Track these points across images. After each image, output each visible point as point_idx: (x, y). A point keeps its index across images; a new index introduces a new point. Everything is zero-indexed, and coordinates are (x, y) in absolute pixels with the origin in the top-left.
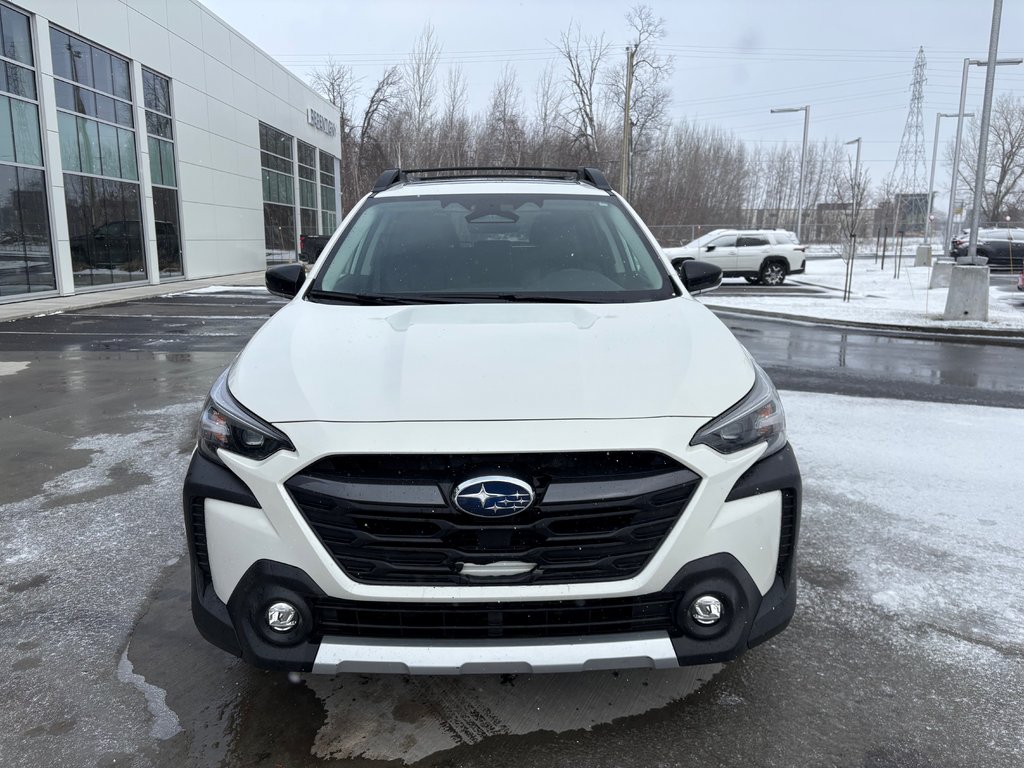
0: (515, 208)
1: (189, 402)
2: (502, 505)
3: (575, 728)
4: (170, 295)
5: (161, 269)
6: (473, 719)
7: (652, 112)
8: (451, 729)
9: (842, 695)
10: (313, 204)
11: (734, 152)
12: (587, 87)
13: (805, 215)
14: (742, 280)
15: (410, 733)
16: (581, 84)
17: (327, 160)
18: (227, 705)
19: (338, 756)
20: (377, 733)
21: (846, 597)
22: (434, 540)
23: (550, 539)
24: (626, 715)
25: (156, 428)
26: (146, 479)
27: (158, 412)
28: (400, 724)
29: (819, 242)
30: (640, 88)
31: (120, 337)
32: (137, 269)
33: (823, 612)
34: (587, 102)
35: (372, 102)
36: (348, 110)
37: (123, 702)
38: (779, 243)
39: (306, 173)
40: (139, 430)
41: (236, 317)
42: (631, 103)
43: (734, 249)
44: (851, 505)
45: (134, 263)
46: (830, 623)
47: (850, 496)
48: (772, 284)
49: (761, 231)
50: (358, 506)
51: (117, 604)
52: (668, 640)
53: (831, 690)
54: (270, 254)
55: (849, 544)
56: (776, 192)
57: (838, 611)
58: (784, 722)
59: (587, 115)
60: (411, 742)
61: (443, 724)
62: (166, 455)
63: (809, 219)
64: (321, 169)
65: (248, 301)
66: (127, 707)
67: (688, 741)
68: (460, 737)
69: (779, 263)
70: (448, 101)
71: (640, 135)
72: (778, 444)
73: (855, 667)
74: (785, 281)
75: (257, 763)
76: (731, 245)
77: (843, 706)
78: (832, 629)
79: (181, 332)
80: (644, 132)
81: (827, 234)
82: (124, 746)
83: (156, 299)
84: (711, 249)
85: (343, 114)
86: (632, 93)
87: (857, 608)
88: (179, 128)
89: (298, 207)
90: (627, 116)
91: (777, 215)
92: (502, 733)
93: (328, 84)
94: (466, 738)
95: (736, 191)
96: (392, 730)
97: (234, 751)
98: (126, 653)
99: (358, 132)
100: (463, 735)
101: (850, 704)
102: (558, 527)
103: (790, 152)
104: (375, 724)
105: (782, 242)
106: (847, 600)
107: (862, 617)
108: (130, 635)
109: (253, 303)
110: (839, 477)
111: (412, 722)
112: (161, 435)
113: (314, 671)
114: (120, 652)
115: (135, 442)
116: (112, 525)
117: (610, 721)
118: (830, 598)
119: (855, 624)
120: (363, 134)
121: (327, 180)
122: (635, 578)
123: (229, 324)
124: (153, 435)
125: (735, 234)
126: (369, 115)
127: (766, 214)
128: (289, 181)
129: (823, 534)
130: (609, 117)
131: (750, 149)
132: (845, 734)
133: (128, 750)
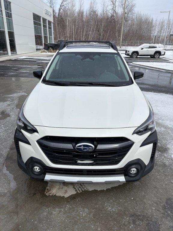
0: (94, 56)
1: (18, 93)
2: (87, 150)
3: (102, 190)
4: (14, 59)
5: (11, 51)
6: (80, 186)
7: (131, 10)
8: (75, 189)
9: (162, 183)
10: (47, 35)
11: (151, 21)
12: (115, 2)
13: (167, 37)
14: (149, 57)
15: (66, 189)
16: (113, 2)
17: (50, 22)
18: (27, 180)
19: (51, 195)
20: (59, 189)
21: (166, 155)
22: (71, 156)
23: (98, 157)
24: (114, 186)
25: (11, 101)
26: (9, 116)
27: (11, 96)
28: (64, 187)
29: (169, 45)
30: (128, 3)
31: (3, 72)
32: (5, 51)
33: (160, 159)
34: (114, 7)
35: (61, 6)
36: (54, 9)
37: (4, 178)
38: (159, 48)
39: (45, 26)
40: (7, 101)
41: (29, 66)
42: (126, 7)
43: (148, 49)
44: (169, 128)
45: (5, 50)
46: (161, 162)
47: (169, 126)
48: (156, 58)
49: (155, 44)
50: (53, 148)
51: (3, 151)
52: (124, 177)
53: (160, 181)
54: (37, 47)
55: (168, 140)
56: (160, 32)
57: (163, 159)
58: (148, 190)
59: (114, 10)
60: (66, 192)
61: (73, 187)
62: (13, 109)
63: (167, 38)
64: (48, 25)
65: (32, 61)
66: (5, 179)
67: (127, 194)
68: (77, 191)
69: (159, 53)
70: (79, 6)
71: (127, 16)
72: (154, 130)
73: (166, 175)
74: (160, 57)
75: (33, 196)
76: (147, 48)
77: (162, 185)
78: (161, 164)
79: (17, 70)
80: (128, 15)
81: (171, 42)
82: (4, 190)
83: (10, 60)
84: (142, 49)
85: (53, 9)
86: (126, 5)
87: (168, 158)
88: (13, 16)
89: (43, 35)
90: (124, 11)
91: (159, 37)
92: (86, 190)
93: (50, 1)
94: (78, 191)
95: (150, 31)
96: (62, 188)
97: (28, 192)
98: (5, 165)
99: (57, 15)
100: (77, 190)
101: (164, 185)
102: (99, 154)
103: (164, 21)
104: (59, 187)
105: (160, 47)
106: (166, 156)
107: (169, 161)
108: (6, 160)
109: (33, 62)
110: (167, 120)
111: (67, 186)
112: (12, 102)
113: (44, 181)
114: (3, 164)
115: (6, 105)
116: (1, 129)
117: (110, 188)
118: (162, 155)
119: (167, 163)
120: (59, 15)
121: (50, 28)
122: (117, 165)
123: (27, 68)
124: (10, 103)
125: (148, 45)
126: (60, 10)
127: (157, 37)
128: (41, 28)
129: (162, 137)
130: (120, 10)
131: (154, 20)
132: (162, 193)
133: (6, 191)
